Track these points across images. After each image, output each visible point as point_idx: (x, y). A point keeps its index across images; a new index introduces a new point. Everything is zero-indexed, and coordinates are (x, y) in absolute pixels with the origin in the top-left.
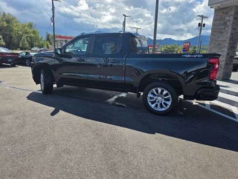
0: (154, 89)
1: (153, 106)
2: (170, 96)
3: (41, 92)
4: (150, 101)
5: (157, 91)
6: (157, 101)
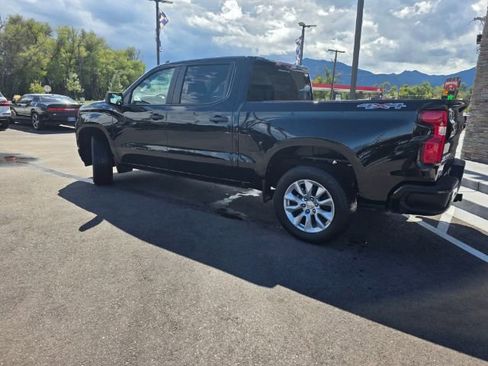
0: (296, 183)
1: (295, 221)
2: (331, 199)
3: (92, 182)
5: (303, 186)
6: (305, 209)
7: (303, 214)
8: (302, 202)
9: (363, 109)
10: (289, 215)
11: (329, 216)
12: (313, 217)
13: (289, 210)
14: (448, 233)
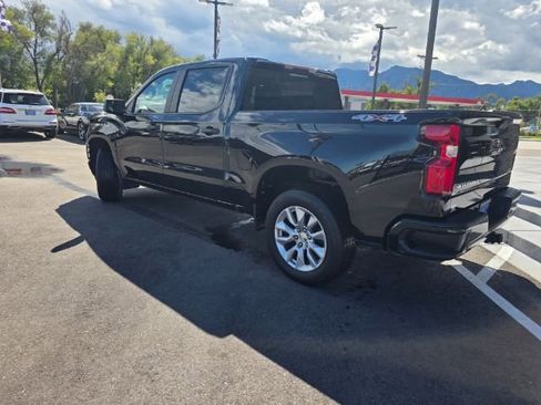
0: (287, 210)
1: (286, 255)
2: (322, 232)
3: (98, 197)
4: (281, 242)
5: (294, 215)
7: (295, 248)
8: (295, 232)
9: (358, 121)
10: (280, 247)
11: (321, 252)
12: (305, 252)
14: (489, 283)
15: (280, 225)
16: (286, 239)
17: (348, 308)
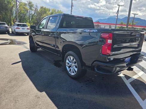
1: (69, 70)
5: (70, 58)
7: (71, 68)
8: (71, 63)
10: (67, 67)
11: (76, 70)
12: (73, 69)
13: (67, 66)
14: (130, 83)
15: (67, 61)
16: (68, 65)
17: (82, 87)
